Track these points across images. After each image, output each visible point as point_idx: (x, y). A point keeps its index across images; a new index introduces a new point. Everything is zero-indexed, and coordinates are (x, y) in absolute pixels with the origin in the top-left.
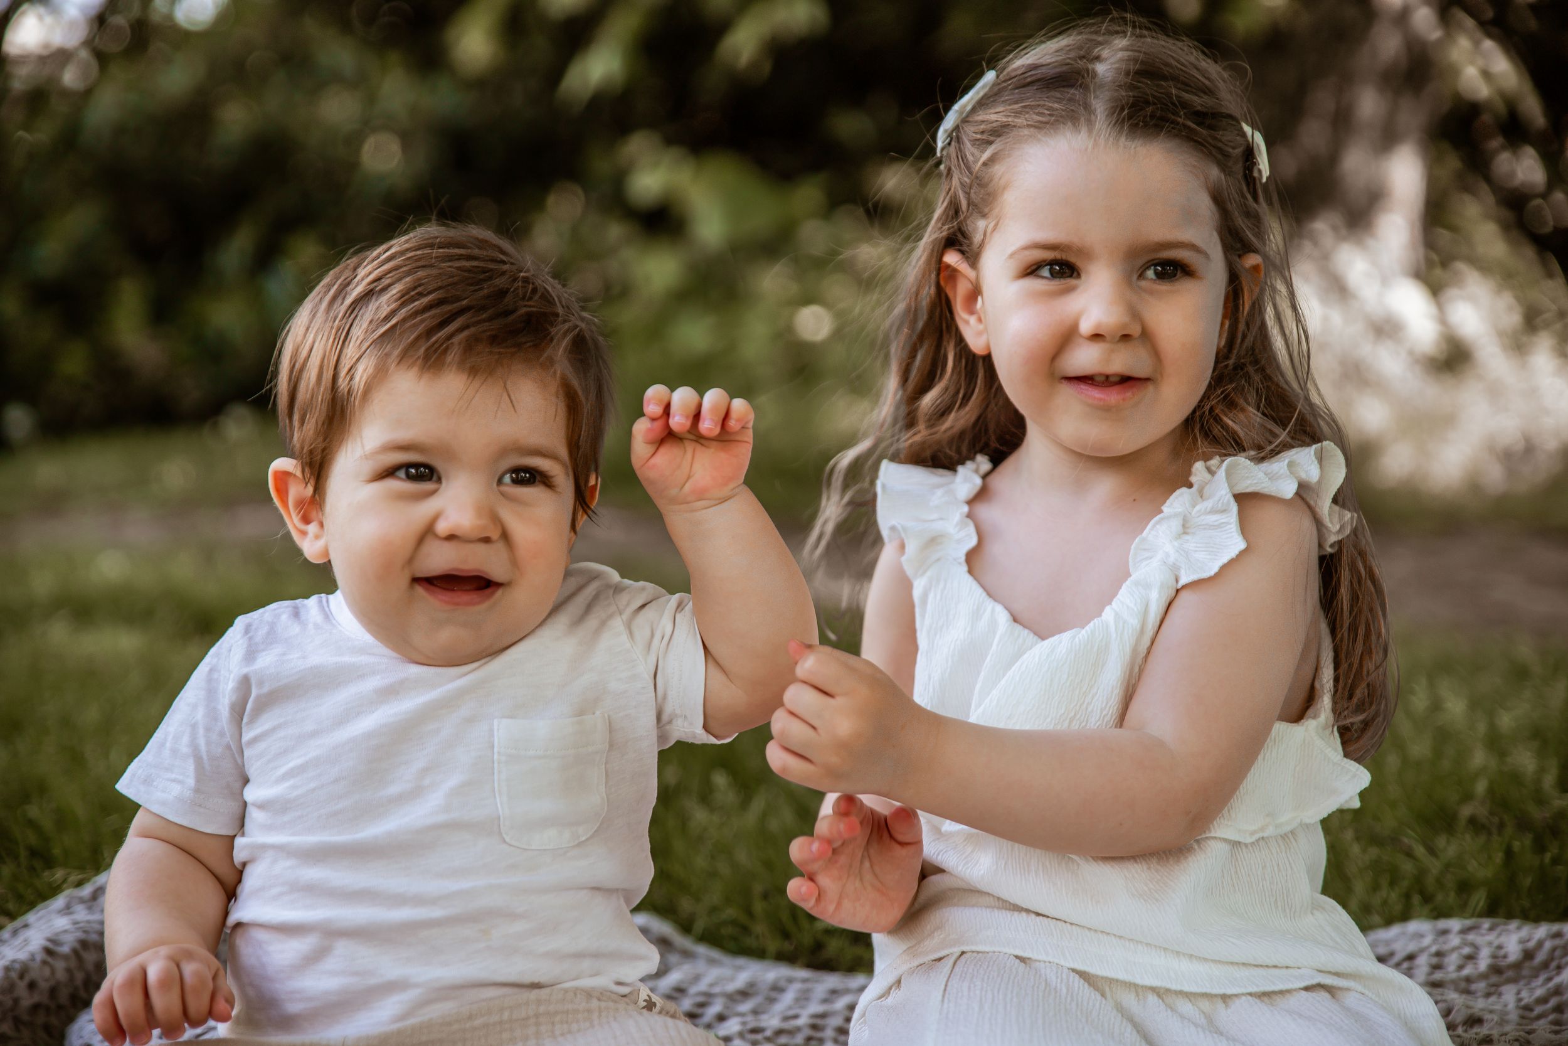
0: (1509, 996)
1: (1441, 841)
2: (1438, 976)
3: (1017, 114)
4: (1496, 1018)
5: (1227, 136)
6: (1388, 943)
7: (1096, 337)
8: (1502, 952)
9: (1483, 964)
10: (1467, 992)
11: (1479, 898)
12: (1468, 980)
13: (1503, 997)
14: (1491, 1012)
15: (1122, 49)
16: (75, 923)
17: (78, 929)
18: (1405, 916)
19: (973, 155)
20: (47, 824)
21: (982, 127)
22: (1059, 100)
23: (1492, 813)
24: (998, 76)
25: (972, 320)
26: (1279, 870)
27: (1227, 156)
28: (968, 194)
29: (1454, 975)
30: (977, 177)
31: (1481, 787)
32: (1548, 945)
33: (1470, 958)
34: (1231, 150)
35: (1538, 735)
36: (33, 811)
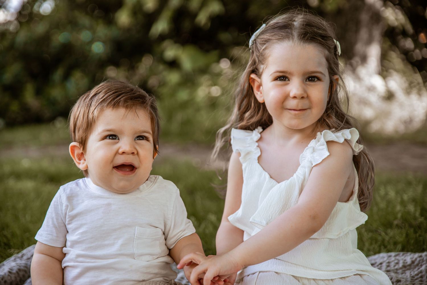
0: (408, 274)
1: (389, 231)
2: (389, 269)
3: (272, 36)
4: (404, 280)
5: (330, 42)
6: (375, 260)
7: (295, 97)
8: (406, 262)
9: (401, 265)
10: (396, 273)
11: (399, 247)
12: (397, 269)
13: (407, 274)
14: (403, 278)
15: (301, 18)
16: (17, 264)
17: (18, 266)
18: (379, 252)
19: (260, 47)
20: (9, 236)
21: (263, 40)
22: (284, 32)
23: (402, 223)
24: (266, 25)
25: (259, 93)
26: (344, 243)
27: (330, 48)
28: (258, 58)
29: (393, 268)
30: (261, 53)
31: (399, 215)
32: (418, 259)
33: (397, 263)
34: (331, 46)
35: (414, 200)
36: (5, 233)
